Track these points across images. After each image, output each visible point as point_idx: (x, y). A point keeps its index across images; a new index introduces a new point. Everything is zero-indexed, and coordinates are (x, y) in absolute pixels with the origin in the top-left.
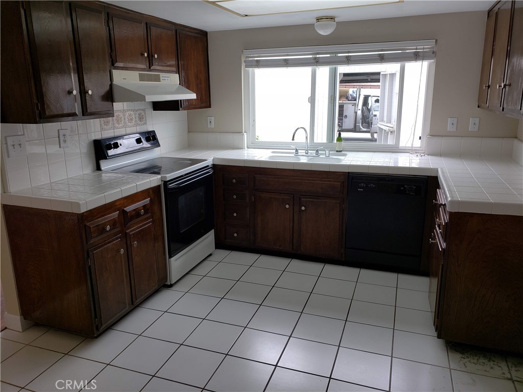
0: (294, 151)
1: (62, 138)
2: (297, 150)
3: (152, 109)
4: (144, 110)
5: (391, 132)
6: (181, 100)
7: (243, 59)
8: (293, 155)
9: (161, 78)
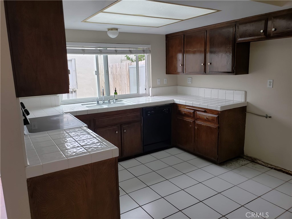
0: (96, 102)
2: (98, 102)
5: (74, 91)
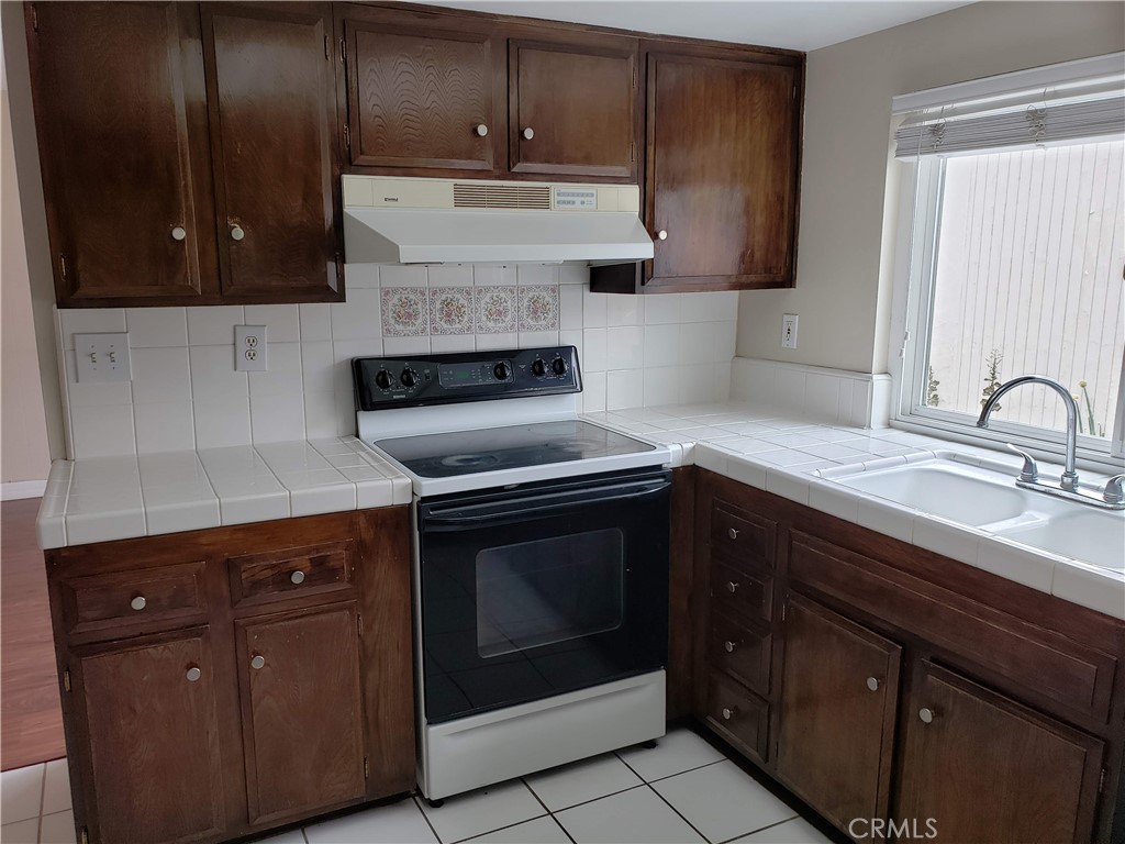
1: (243, 347)
3: (587, 288)
4: (554, 290)
6: (643, 262)
7: (895, 126)
8: (1011, 482)
9: (554, 198)
